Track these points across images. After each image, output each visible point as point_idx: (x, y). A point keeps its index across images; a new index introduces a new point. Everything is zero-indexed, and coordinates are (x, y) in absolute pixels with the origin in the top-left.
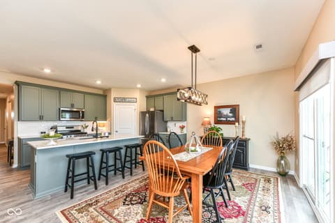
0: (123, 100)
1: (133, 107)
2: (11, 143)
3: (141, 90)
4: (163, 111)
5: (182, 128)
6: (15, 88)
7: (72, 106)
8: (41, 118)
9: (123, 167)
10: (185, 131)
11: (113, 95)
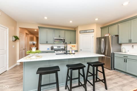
1: (92, 35)
9: (86, 81)
11: (79, 29)
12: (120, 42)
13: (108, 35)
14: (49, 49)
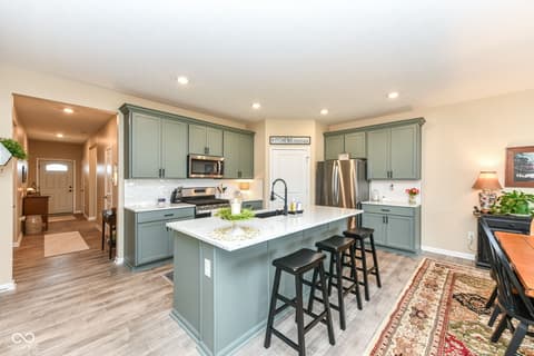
0: (287, 141)
1: (304, 154)
2: (112, 220)
3: (320, 122)
4: (365, 160)
5: (413, 193)
6: (120, 119)
7: (206, 150)
8: (161, 174)
10: (418, 200)
11: (269, 130)
12: (369, 177)
13: (347, 159)
14: (164, 200)
